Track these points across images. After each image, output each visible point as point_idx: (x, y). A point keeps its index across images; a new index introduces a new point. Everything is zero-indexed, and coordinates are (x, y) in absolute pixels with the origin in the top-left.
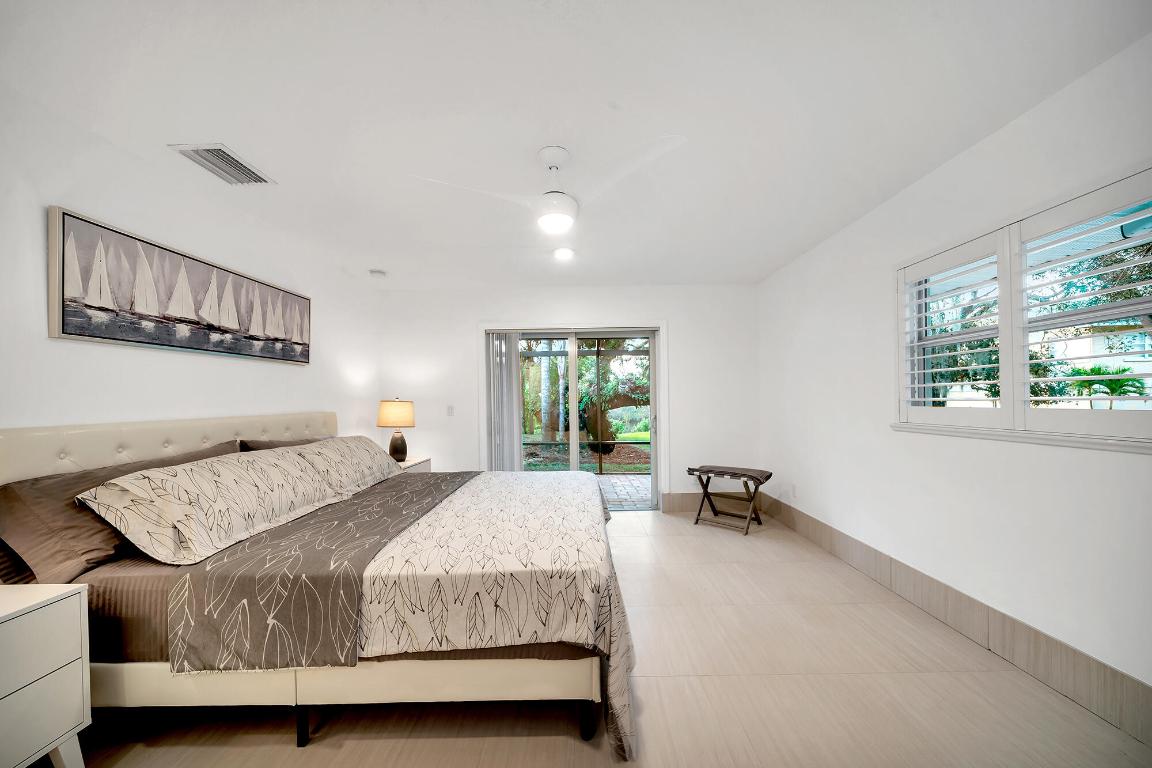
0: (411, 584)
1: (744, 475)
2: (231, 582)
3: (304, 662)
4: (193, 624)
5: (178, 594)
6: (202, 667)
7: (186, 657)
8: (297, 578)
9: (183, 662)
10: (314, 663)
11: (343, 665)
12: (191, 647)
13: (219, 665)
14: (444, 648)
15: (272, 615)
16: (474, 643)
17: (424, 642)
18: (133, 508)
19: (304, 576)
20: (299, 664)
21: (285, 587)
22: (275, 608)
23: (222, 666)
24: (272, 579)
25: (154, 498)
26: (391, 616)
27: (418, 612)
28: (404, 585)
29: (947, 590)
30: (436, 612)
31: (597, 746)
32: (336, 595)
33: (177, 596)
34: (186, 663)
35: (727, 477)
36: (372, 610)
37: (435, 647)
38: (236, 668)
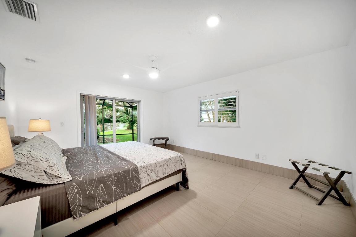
0: (150, 166)
1: (165, 139)
2: (95, 181)
3: (125, 195)
4: (81, 199)
5: (72, 191)
6: (89, 211)
7: (81, 211)
8: (119, 173)
9: (80, 213)
10: (129, 194)
11: (138, 191)
12: (83, 206)
13: (97, 207)
14: (159, 179)
15: (113, 186)
16: (165, 175)
17: (155, 179)
18: (19, 167)
19: (121, 171)
20: (124, 196)
21: (116, 176)
22: (114, 183)
23: (98, 208)
24: (111, 175)
25: (29, 161)
26: (146, 175)
27: (152, 172)
28: (148, 166)
29: (206, 153)
30: (156, 171)
31: (181, 190)
32: (132, 174)
33: (72, 192)
34: (82, 213)
35: (161, 140)
36: (142, 175)
37: (157, 179)
38: (103, 206)
